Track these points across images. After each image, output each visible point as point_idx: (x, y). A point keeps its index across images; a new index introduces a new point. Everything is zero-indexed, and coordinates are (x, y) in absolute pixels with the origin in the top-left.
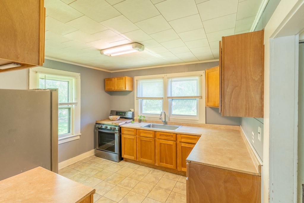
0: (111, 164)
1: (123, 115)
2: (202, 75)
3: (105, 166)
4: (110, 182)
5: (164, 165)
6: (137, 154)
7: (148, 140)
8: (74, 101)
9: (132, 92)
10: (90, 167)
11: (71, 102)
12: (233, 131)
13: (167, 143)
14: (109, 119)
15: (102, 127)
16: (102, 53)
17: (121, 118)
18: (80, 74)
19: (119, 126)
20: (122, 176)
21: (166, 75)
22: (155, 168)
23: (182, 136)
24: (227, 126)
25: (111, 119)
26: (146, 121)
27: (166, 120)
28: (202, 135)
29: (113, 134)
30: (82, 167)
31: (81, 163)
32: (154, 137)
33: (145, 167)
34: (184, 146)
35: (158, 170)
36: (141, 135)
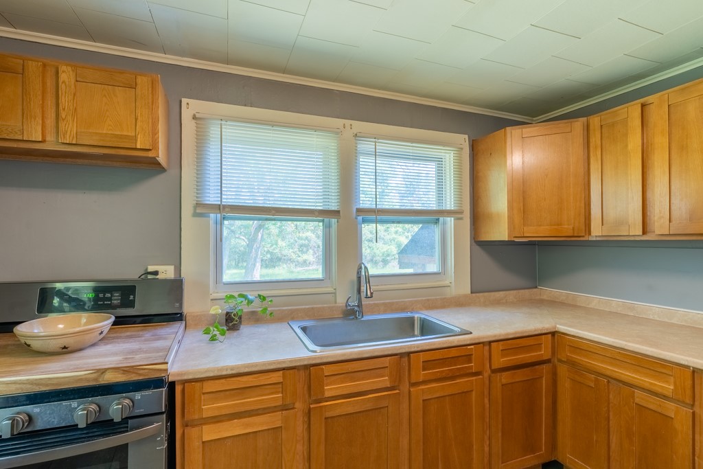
7: (369, 407)
21: (348, 122)
36: (327, 394)
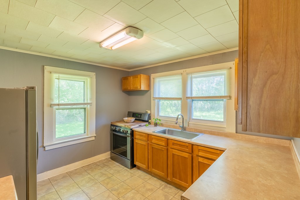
0: (123, 170)
1: (139, 117)
2: (231, 68)
3: (116, 172)
4: (114, 192)
5: (177, 181)
6: (149, 163)
7: (160, 148)
8: (89, 102)
9: (149, 91)
10: (102, 171)
11: (87, 102)
12: (279, 147)
13: (181, 155)
14: (123, 121)
15: (116, 129)
16: (101, 47)
17: (136, 119)
18: (95, 73)
19: (131, 129)
20: (129, 187)
21: (185, 70)
22: (168, 183)
23: (200, 148)
24: (269, 138)
25: (125, 121)
26: (162, 125)
27: (185, 126)
28: (226, 149)
29: (125, 138)
30: (94, 170)
31: (95, 166)
32: (166, 146)
33: (157, 180)
34: (202, 161)
35: (171, 186)
36: (153, 142)
